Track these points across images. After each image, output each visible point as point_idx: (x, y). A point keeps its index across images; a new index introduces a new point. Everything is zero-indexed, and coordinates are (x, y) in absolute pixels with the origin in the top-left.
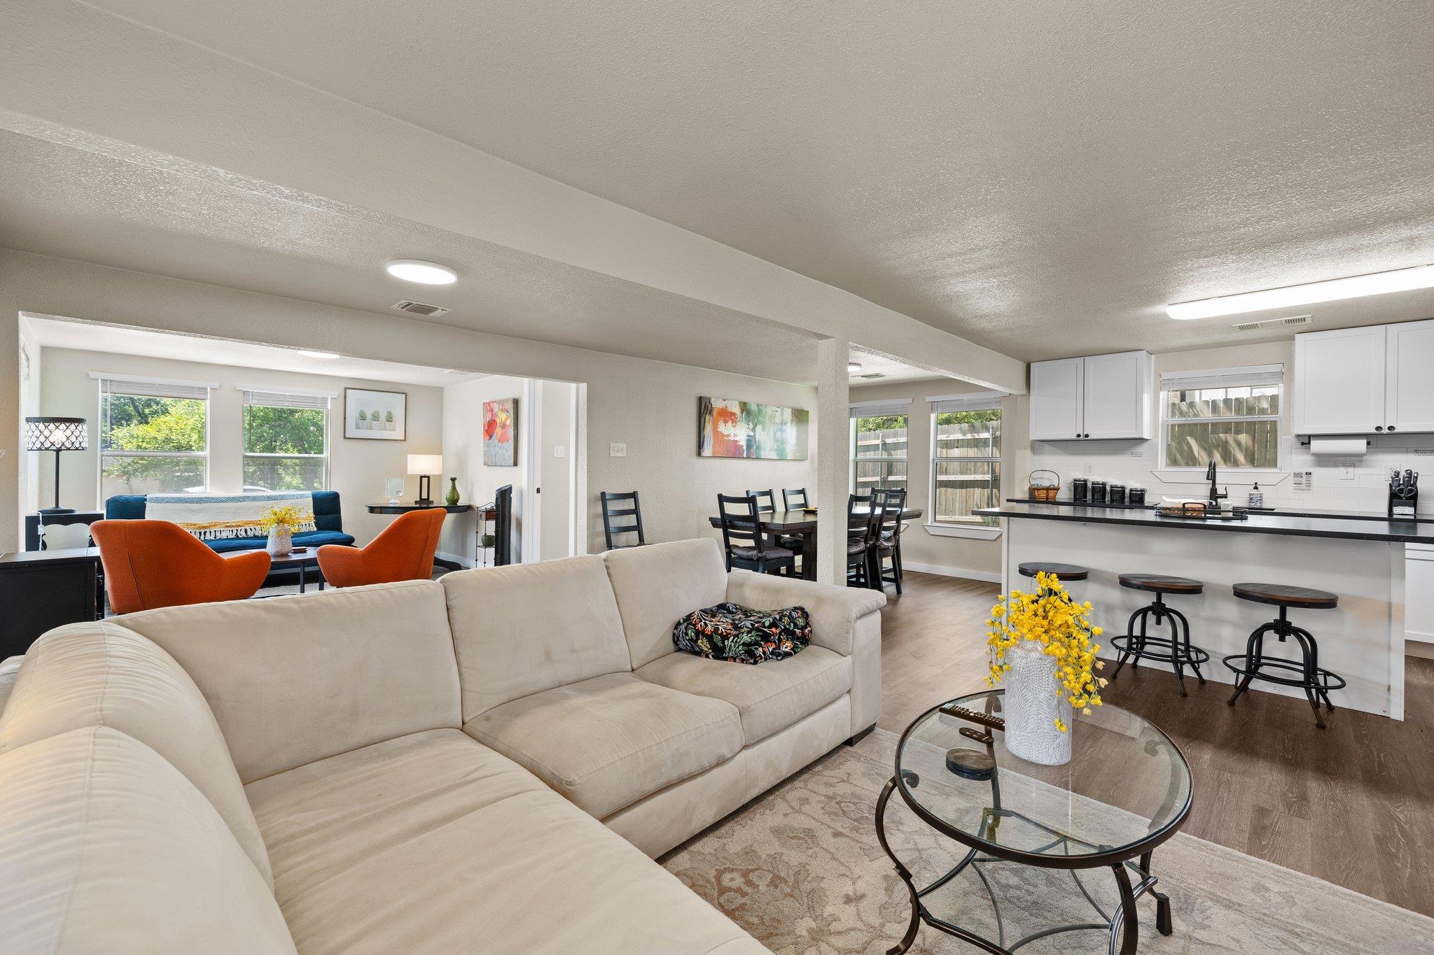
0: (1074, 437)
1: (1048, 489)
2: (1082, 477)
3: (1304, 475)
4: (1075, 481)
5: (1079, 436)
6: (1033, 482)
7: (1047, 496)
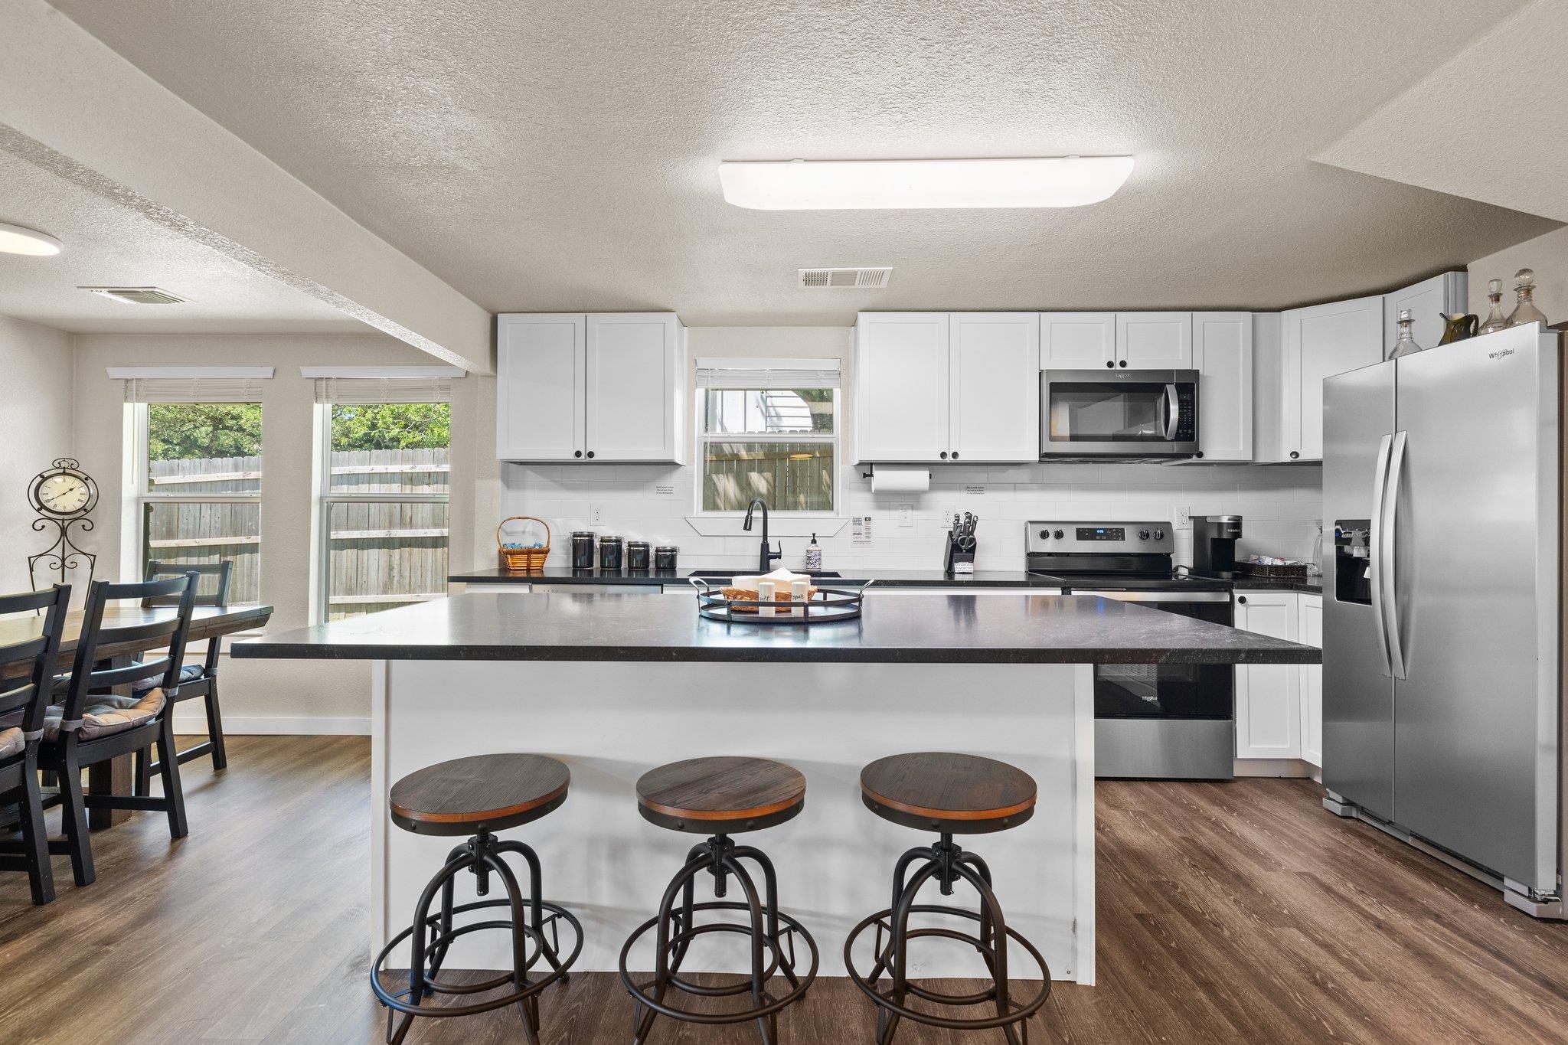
0: (571, 457)
1: (529, 552)
2: (585, 529)
3: (863, 521)
4: (575, 536)
5: (578, 454)
6: (507, 540)
7: (529, 565)
